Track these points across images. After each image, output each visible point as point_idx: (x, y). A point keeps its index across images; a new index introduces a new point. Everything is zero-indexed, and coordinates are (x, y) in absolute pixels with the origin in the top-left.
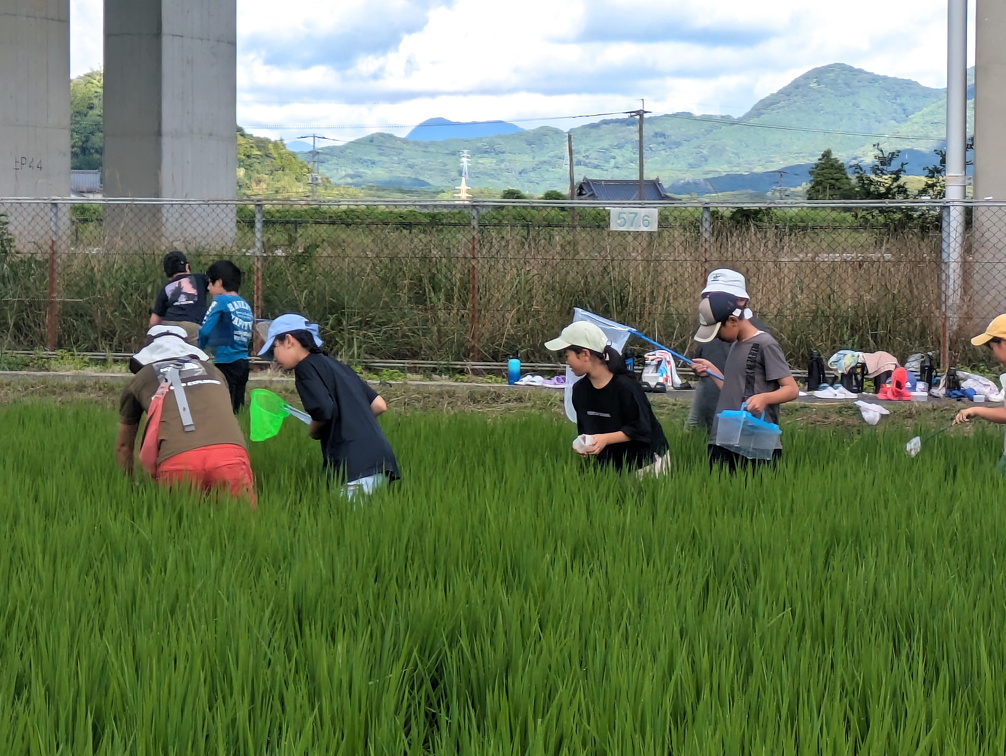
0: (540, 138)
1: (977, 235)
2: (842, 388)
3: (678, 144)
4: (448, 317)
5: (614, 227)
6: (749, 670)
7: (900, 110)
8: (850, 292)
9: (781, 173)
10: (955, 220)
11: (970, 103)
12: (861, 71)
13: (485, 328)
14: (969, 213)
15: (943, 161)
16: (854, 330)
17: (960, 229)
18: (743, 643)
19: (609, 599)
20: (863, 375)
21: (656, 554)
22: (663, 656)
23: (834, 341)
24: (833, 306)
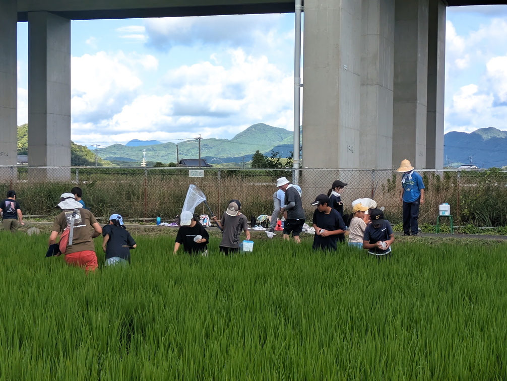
0: (168, 146)
1: (303, 179)
2: (261, 227)
3: (211, 148)
4: (138, 205)
5: (190, 176)
6: (230, 320)
7: (280, 138)
8: (264, 197)
9: (243, 157)
10: (296, 173)
11: (301, 135)
12: (268, 125)
13: (150, 207)
14: (301, 172)
15: (292, 155)
16: (265, 209)
17: (298, 177)
18: (228, 311)
19: (186, 297)
20: (268, 223)
21: (201, 282)
22: (202, 317)
23: (259, 212)
24: (259, 201)
